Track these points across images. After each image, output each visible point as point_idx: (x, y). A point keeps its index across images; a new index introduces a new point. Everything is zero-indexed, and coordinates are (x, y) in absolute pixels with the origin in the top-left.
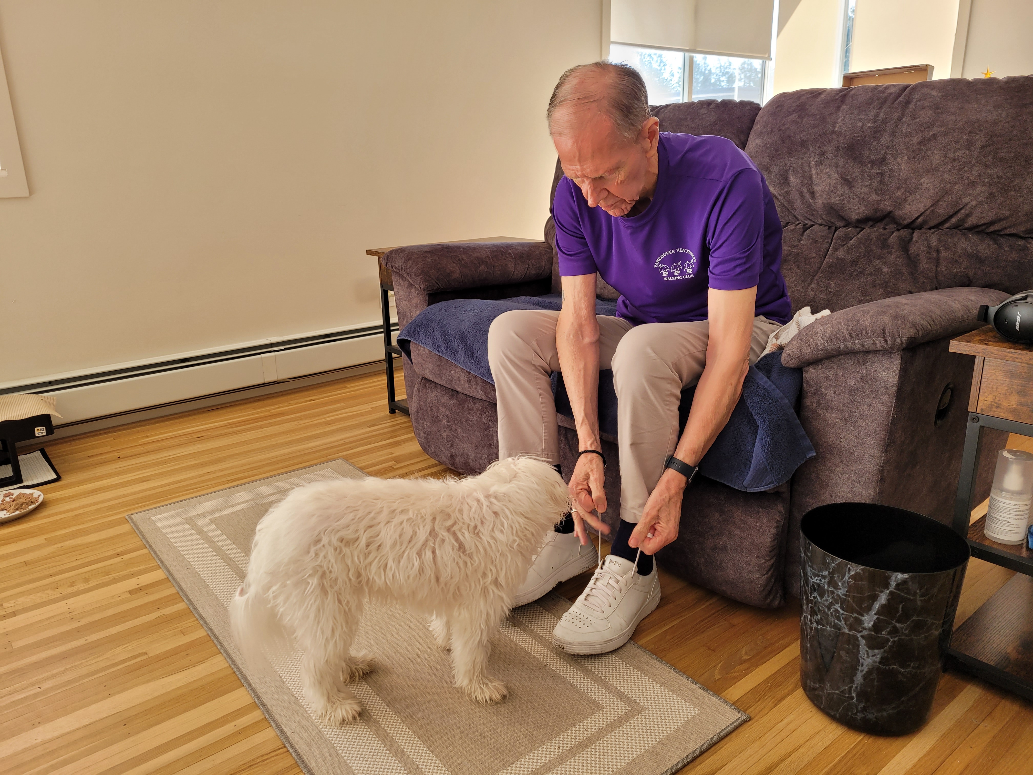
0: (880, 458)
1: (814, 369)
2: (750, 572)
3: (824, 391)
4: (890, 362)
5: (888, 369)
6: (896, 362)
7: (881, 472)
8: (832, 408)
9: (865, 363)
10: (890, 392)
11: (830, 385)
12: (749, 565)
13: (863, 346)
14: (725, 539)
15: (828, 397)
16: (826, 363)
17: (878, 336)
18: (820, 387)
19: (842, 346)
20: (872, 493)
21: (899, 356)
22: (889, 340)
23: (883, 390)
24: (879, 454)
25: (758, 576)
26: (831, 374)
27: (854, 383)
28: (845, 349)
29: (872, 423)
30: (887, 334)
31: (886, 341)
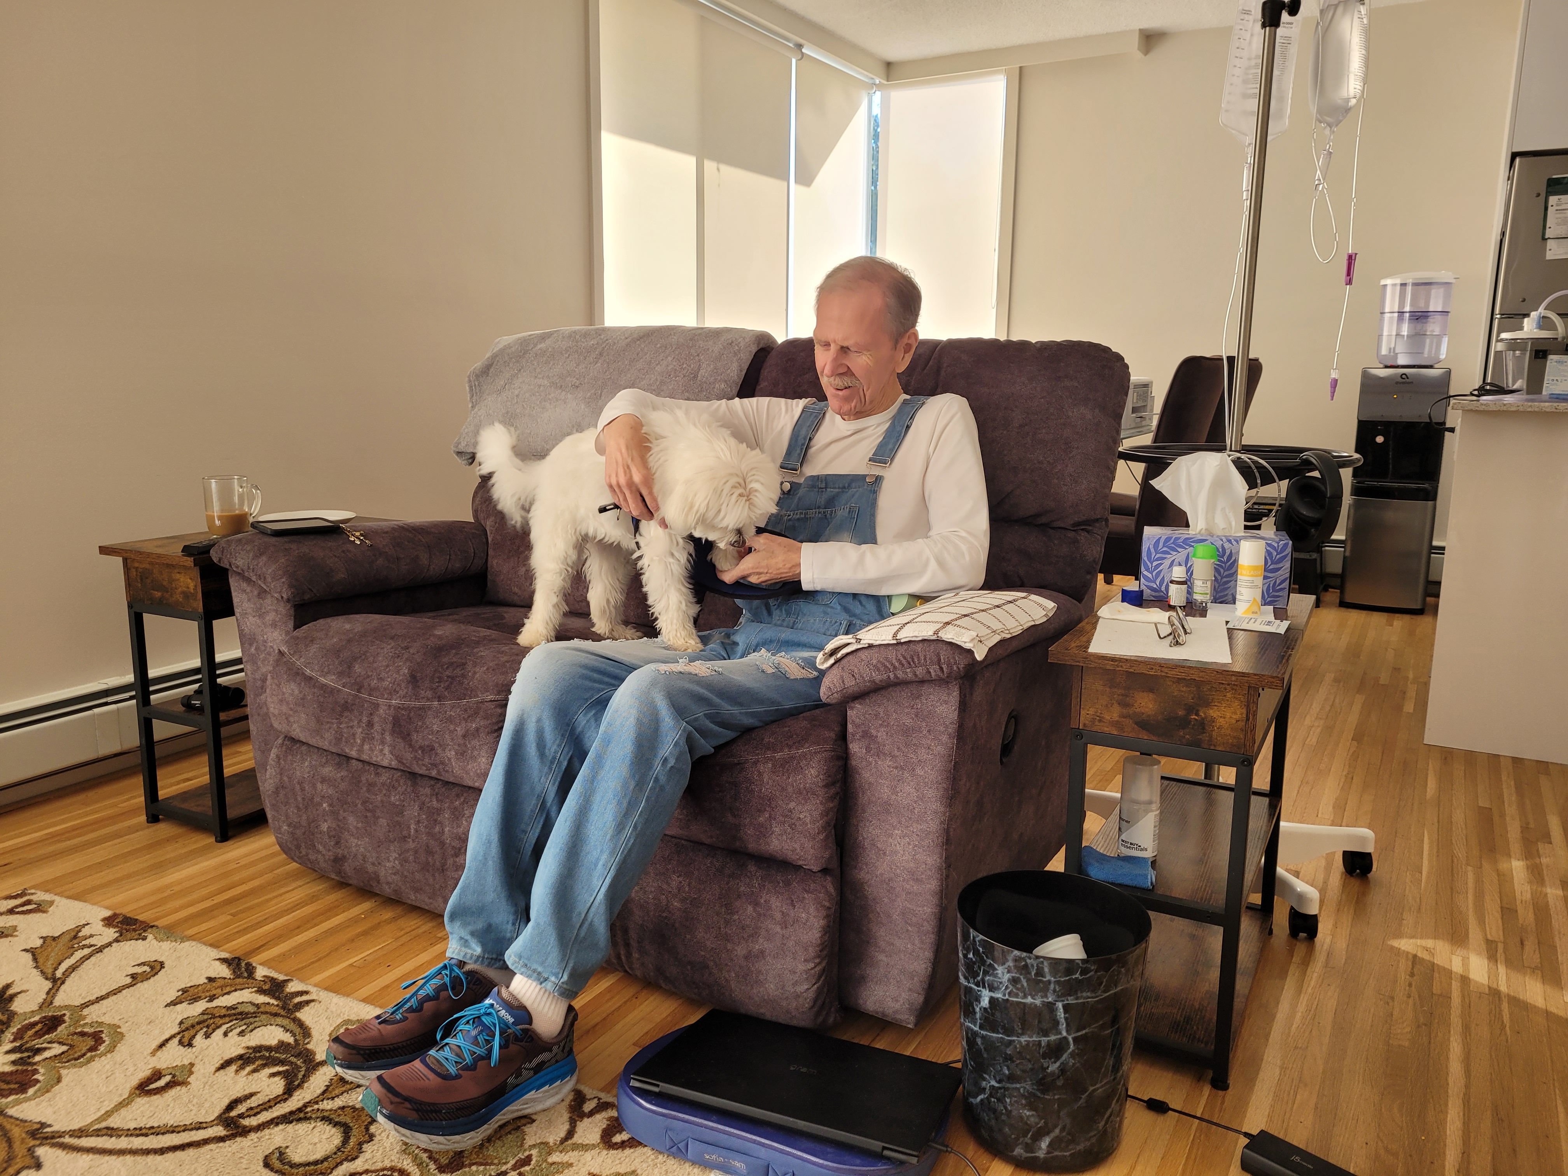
0: (945, 813)
1: (860, 704)
2: (795, 984)
3: (874, 732)
4: (949, 694)
5: (946, 702)
6: (955, 693)
7: (947, 831)
8: (885, 754)
9: (919, 697)
10: (950, 730)
11: (881, 725)
12: (795, 973)
13: (916, 675)
14: (761, 940)
15: (880, 740)
16: (874, 697)
17: (932, 663)
18: (869, 728)
19: (892, 676)
20: (938, 860)
21: (958, 686)
22: (944, 667)
23: (942, 729)
24: (942, 809)
25: (806, 987)
26: (881, 710)
27: (908, 721)
28: (895, 680)
29: (932, 770)
30: (942, 661)
31: (941, 669)
